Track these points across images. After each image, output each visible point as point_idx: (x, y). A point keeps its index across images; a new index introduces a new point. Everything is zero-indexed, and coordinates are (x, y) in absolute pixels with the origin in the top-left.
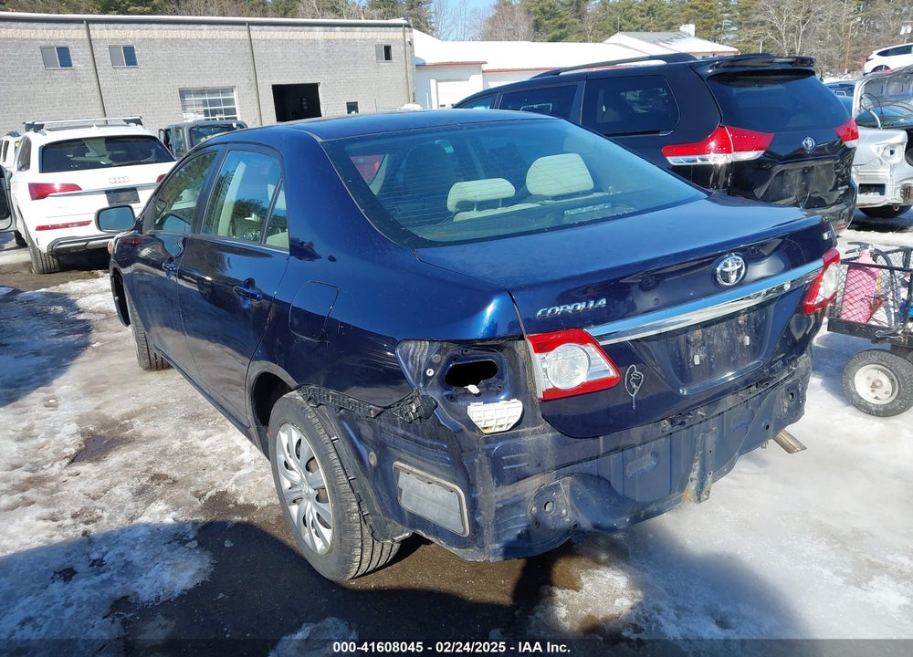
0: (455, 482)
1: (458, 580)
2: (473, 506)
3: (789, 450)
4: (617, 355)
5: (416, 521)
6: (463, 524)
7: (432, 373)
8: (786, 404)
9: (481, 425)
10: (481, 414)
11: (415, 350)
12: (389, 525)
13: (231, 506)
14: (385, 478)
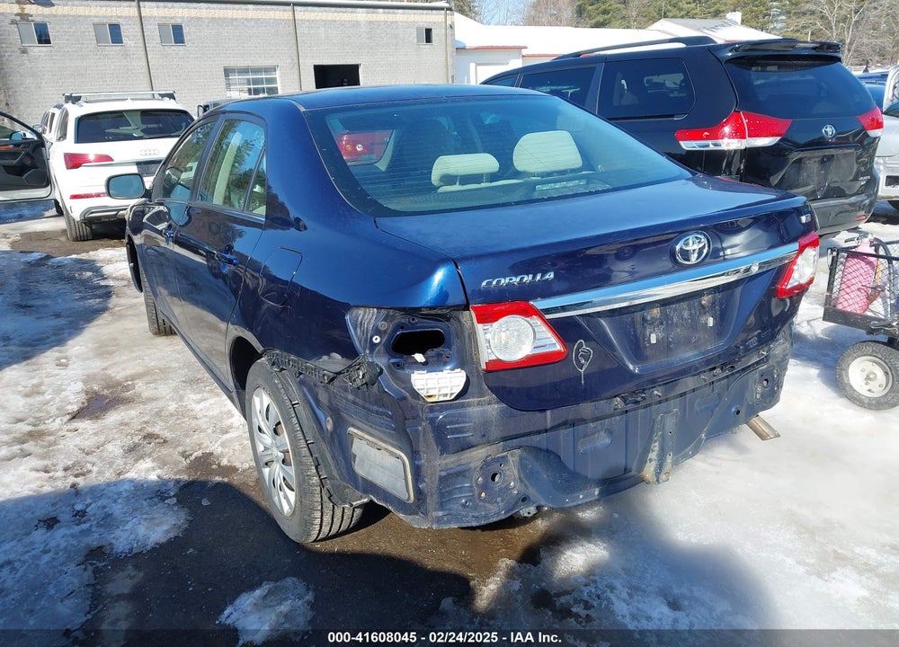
0: (401, 449)
1: (420, 548)
2: (417, 473)
3: (762, 436)
4: (564, 329)
5: (369, 487)
6: (408, 491)
7: (378, 341)
8: (759, 390)
9: (423, 393)
10: (424, 382)
11: (363, 317)
12: (347, 490)
13: (214, 466)
14: (340, 443)
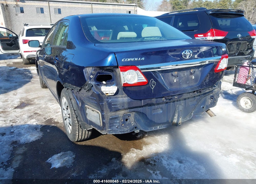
0: (98, 110)
1: (108, 145)
2: (103, 118)
3: (211, 116)
4: (147, 75)
5: (91, 123)
6: (100, 123)
7: (92, 77)
8: (210, 101)
9: (104, 93)
10: (105, 89)
11: (88, 70)
12: (86, 125)
13: (53, 122)
14: (83, 110)
